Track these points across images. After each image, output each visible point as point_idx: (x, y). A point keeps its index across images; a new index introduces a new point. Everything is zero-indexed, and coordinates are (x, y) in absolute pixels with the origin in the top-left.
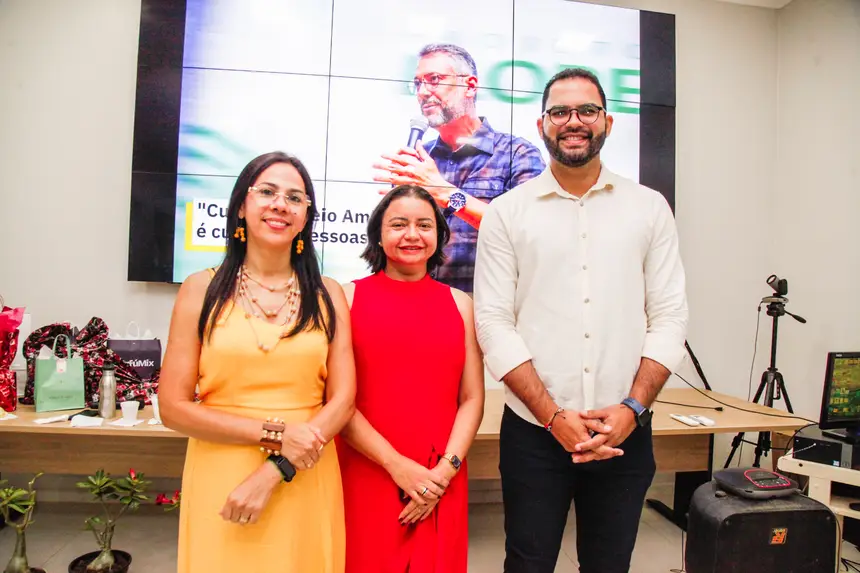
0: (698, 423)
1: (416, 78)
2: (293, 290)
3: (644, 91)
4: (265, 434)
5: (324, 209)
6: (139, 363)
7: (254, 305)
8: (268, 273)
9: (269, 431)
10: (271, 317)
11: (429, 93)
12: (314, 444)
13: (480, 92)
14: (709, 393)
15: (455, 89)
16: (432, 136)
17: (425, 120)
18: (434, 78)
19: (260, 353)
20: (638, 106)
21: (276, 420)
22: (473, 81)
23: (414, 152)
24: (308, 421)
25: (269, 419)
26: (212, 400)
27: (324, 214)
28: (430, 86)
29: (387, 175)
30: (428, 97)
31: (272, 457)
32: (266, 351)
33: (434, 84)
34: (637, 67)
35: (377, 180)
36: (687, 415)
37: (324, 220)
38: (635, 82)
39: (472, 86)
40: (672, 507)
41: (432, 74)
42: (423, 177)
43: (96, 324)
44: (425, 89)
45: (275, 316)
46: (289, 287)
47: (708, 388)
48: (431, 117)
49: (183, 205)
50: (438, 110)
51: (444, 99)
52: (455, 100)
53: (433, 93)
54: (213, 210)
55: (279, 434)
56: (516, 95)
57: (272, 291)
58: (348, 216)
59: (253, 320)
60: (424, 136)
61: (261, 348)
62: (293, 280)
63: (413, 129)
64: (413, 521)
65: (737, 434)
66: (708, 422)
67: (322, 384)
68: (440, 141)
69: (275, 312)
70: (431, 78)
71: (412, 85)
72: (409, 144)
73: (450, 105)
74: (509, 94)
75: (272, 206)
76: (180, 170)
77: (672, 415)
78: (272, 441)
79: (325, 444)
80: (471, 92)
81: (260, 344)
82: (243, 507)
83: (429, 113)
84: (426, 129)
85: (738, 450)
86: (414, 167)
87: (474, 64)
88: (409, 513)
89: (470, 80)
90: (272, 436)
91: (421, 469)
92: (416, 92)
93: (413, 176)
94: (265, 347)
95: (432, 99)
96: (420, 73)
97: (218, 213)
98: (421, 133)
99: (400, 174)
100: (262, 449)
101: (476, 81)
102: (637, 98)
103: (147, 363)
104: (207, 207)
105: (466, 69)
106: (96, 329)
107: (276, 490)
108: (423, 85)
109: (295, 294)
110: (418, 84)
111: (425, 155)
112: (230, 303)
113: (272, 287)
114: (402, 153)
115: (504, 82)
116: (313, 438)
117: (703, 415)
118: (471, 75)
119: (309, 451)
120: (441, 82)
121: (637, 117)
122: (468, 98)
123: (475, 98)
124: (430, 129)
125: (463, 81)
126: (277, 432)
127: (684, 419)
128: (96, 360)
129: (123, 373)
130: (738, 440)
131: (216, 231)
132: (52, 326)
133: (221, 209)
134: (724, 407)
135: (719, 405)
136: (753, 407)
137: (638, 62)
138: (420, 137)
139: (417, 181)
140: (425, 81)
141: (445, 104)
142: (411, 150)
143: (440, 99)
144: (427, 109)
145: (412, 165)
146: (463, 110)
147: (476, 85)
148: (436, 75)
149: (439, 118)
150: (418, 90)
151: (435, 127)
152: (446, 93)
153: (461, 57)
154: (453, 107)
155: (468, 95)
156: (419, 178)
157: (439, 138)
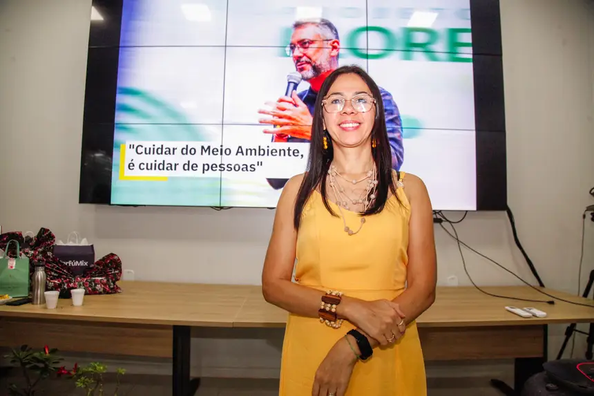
0: (531, 315)
1: (291, 44)
3: (475, 44)
5: (222, 146)
6: (77, 263)
9: (326, 303)
11: (301, 55)
13: (341, 51)
14: (543, 290)
15: (321, 51)
17: (299, 75)
18: (305, 43)
20: (471, 56)
22: (336, 44)
23: (290, 100)
27: (221, 150)
28: (302, 50)
29: (270, 118)
30: (300, 57)
33: (305, 48)
34: (469, 27)
35: (262, 122)
36: (521, 308)
37: (221, 154)
38: (467, 38)
39: (334, 48)
40: (513, 387)
41: (304, 40)
42: (298, 119)
44: (298, 52)
47: (542, 285)
48: (304, 72)
49: (119, 147)
50: (308, 67)
51: (314, 58)
52: (322, 59)
53: (305, 55)
54: (140, 150)
56: (370, 53)
58: (240, 151)
60: (298, 88)
63: (289, 83)
65: (569, 325)
66: (540, 314)
68: (311, 90)
70: (303, 43)
71: (288, 49)
73: (318, 63)
74: (365, 52)
76: (116, 122)
77: (507, 308)
80: (334, 53)
83: (302, 70)
84: (299, 82)
85: (570, 340)
86: (291, 111)
87: (336, 31)
89: (334, 43)
90: (328, 308)
92: (291, 55)
93: (290, 118)
95: (304, 59)
96: (295, 40)
97: (144, 152)
98: (296, 86)
99: (280, 117)
101: (338, 43)
102: (470, 50)
103: (82, 263)
104: (135, 147)
105: (329, 34)
108: (296, 49)
110: (293, 48)
111: (300, 102)
114: (281, 101)
115: (361, 42)
117: (535, 308)
118: (334, 39)
120: (311, 46)
121: (471, 65)
122: (333, 57)
123: (338, 56)
125: (328, 45)
126: (332, 304)
127: (518, 311)
129: (61, 270)
130: (571, 330)
131: (142, 165)
132: (8, 234)
133: (146, 149)
134: (555, 301)
135: (551, 299)
136: (583, 301)
137: (469, 22)
138: (295, 88)
139: (293, 122)
140: (298, 46)
141: (315, 62)
142: (288, 98)
143: (310, 59)
144: (300, 67)
145: (289, 110)
146: (328, 66)
147: (338, 47)
148: (307, 41)
149: (309, 73)
150: (293, 52)
151: (304, 79)
152: (314, 54)
153: (326, 26)
154: (320, 65)
155: (332, 54)
156: (294, 119)
157: (310, 88)
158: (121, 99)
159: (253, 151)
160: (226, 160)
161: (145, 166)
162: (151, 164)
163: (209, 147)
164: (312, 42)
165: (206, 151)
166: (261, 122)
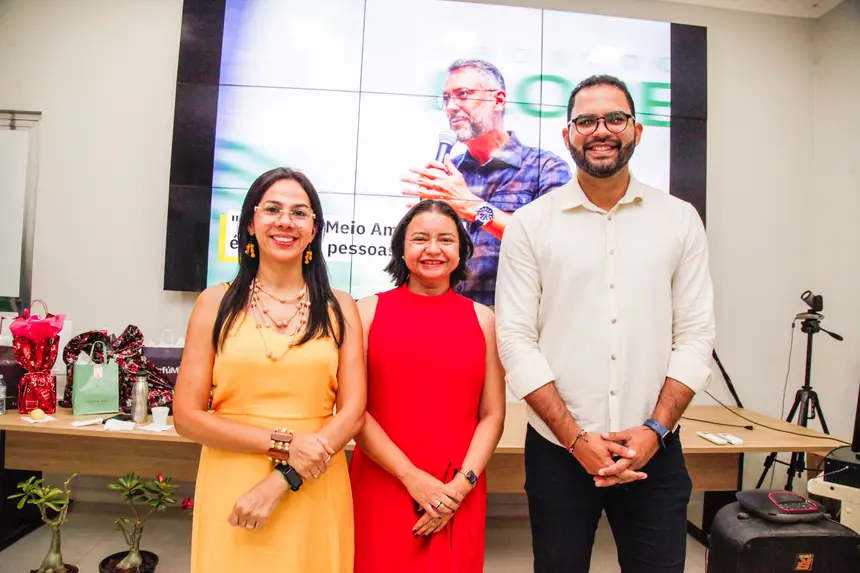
0: (724, 442)
1: (445, 93)
2: (303, 301)
3: (675, 104)
4: (272, 444)
5: (353, 222)
6: (172, 370)
7: (265, 316)
8: (280, 285)
9: (277, 441)
10: (282, 327)
11: (457, 108)
12: (322, 455)
13: (507, 106)
14: (741, 412)
15: (483, 104)
16: (460, 150)
17: (453, 134)
18: (463, 93)
19: (269, 361)
20: (668, 119)
21: (284, 430)
22: (501, 96)
23: (443, 166)
24: (316, 432)
25: (277, 429)
26: (225, 409)
27: (353, 227)
28: (458, 101)
29: (416, 188)
30: (456, 111)
31: (280, 467)
32: (274, 360)
33: (463, 99)
34: (667, 79)
35: (406, 194)
36: (715, 434)
37: (353, 232)
38: (666, 95)
39: (500, 100)
40: (700, 527)
41: (460, 89)
42: (451, 191)
43: (132, 332)
44: (454, 103)
45: (285, 326)
46: (300, 298)
47: (740, 405)
48: (460, 131)
49: (218, 218)
50: (467, 124)
51: (472, 114)
52: (483, 115)
53: (461, 108)
55: (287, 444)
56: (544, 109)
57: (283, 302)
58: (376, 229)
59: (264, 330)
60: (452, 150)
61: (270, 357)
62: (304, 291)
63: (441, 144)
64: (427, 534)
65: (769, 454)
66: (736, 441)
67: (333, 395)
68: (468, 155)
69: (285, 322)
70: (460, 93)
71: (441, 99)
72: (437, 157)
73: (478, 120)
74: (537, 108)
75: (278, 224)
76: (215, 183)
77: (700, 433)
78: (279, 451)
79: (332, 455)
80: (500, 107)
81: (269, 352)
82: (249, 514)
83: (457, 128)
85: (770, 470)
86: (443, 181)
87: (502, 79)
88: (422, 525)
89: (499, 94)
90: (279, 446)
91: (436, 483)
92: (445, 107)
93: (441, 190)
94: (273, 356)
95: (461, 114)
96: (449, 88)
98: (449, 148)
99: (429, 188)
100: (270, 458)
101: (504, 95)
102: (667, 111)
105: (494, 84)
106: (132, 337)
107: (283, 500)
108: (451, 100)
109: (305, 306)
110: (447, 98)
111: (454, 169)
112: (243, 314)
113: (282, 299)
114: (431, 167)
115: (533, 96)
116: (320, 449)
117: (731, 433)
118: (500, 90)
119: (315, 462)
120: (470, 97)
121: (667, 130)
122: (496, 112)
123: (503, 112)
124: (459, 144)
125: (491, 97)
126: (284, 442)
127: (710, 436)
128: (130, 367)
129: (155, 379)
130: (770, 460)
132: (90, 333)
134: (754, 425)
135: (749, 424)
136: (787, 426)
137: (669, 75)
138: (448, 151)
139: (445, 195)
140: (454, 96)
141: (474, 118)
142: (439, 164)
143: (469, 114)
144: (456, 124)
145: (440, 179)
146: (491, 124)
147: (504, 100)
148: (465, 90)
149: (467, 133)
150: (447, 104)
151: (463, 141)
152: (474, 108)
153: (490, 72)
154: (481, 122)
155: (496, 109)
156: (447, 192)
157: (468, 152)
158: (221, 155)
160: (359, 240)
163: (336, 224)
164: (471, 92)
165: (332, 228)
166: (404, 193)
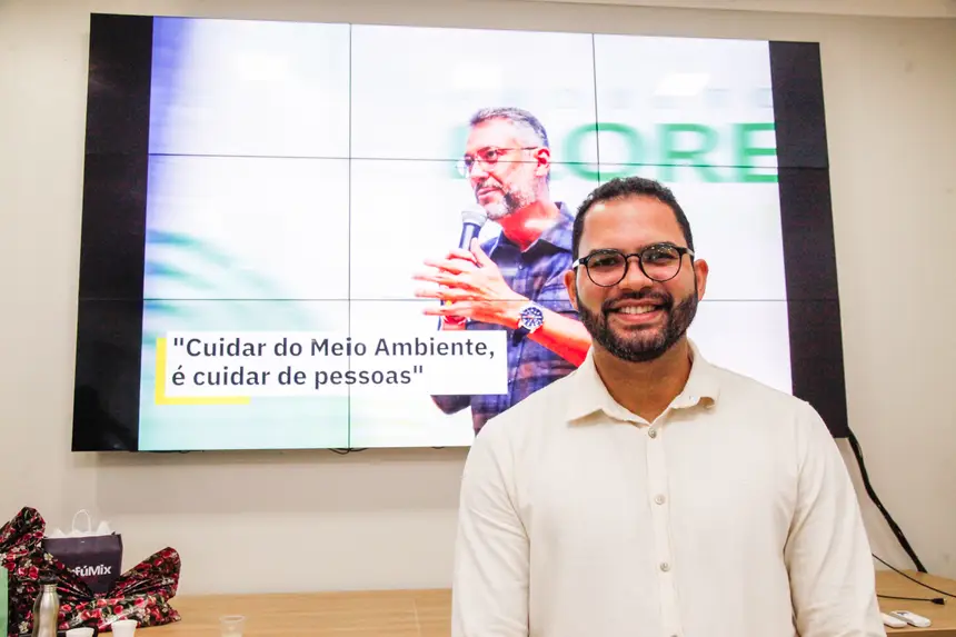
0: (904, 623)
1: (467, 155)
3: (782, 151)
5: (349, 339)
6: (90, 571)
11: (486, 175)
13: (553, 168)
14: (924, 579)
15: (520, 167)
16: (493, 231)
17: (481, 211)
18: (491, 154)
20: (775, 172)
22: (544, 155)
23: (469, 255)
27: (349, 346)
28: (485, 165)
29: (435, 288)
30: (483, 179)
33: (492, 162)
34: (771, 119)
35: (421, 296)
36: (888, 612)
37: (349, 353)
38: (769, 139)
39: (542, 161)
41: (488, 148)
42: (484, 289)
43: (29, 518)
44: (480, 168)
47: (921, 569)
48: (490, 206)
49: (153, 342)
50: (498, 196)
51: (506, 181)
52: (521, 182)
53: (491, 174)
54: (195, 347)
56: (604, 169)
58: (382, 347)
60: (481, 233)
63: (466, 224)
66: (921, 621)
68: (503, 238)
70: (487, 154)
71: (462, 164)
72: (461, 245)
73: (514, 189)
74: (594, 169)
76: (147, 294)
80: (542, 170)
83: (486, 201)
84: (483, 224)
86: (470, 275)
87: (543, 132)
89: (540, 152)
92: (468, 175)
93: (468, 288)
95: (490, 182)
96: (473, 148)
97: (202, 351)
98: (477, 229)
99: (452, 286)
101: (548, 155)
102: (773, 161)
103: (101, 570)
104: (185, 343)
105: (534, 139)
108: (476, 164)
110: (469, 163)
111: (484, 258)
114: (453, 257)
115: (587, 153)
117: (912, 611)
118: (541, 147)
120: (501, 158)
121: (775, 187)
122: (539, 177)
123: (548, 177)
124: (490, 223)
125: (530, 156)
128: (27, 571)
129: (67, 587)
131: (199, 376)
133: (206, 345)
134: (946, 598)
135: (940, 596)
137: (771, 111)
138: (476, 234)
139: (475, 294)
140: (479, 158)
141: (509, 188)
142: (464, 252)
143: (501, 182)
144: (484, 196)
145: (467, 273)
146: (532, 194)
147: (548, 160)
148: (493, 149)
149: (500, 207)
150: (470, 171)
151: (495, 219)
152: (508, 173)
153: (527, 123)
154: (519, 192)
155: (538, 173)
156: (477, 290)
157: (502, 235)
158: (153, 253)
159: (406, 348)
160: (357, 364)
161: (205, 378)
162: (218, 374)
163: (326, 342)
164: (502, 152)
165: (320, 349)
166: (418, 296)
